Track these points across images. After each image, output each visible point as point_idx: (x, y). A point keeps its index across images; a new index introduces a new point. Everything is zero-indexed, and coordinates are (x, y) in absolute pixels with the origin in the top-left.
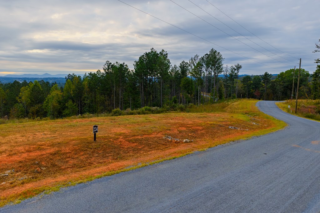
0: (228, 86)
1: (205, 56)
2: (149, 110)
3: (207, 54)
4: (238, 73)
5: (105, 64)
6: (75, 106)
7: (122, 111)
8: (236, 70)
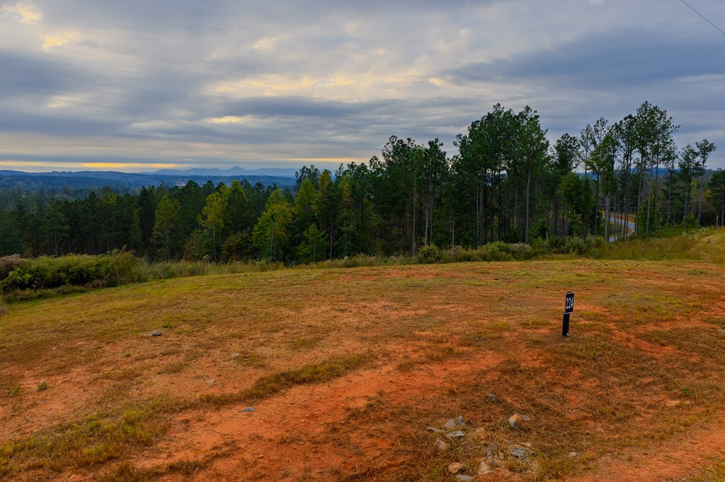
0: (675, 194)
1: (624, 121)
2: (507, 251)
3: (630, 117)
4: (704, 162)
5: (388, 144)
6: (323, 236)
7: (444, 252)
8: (697, 154)
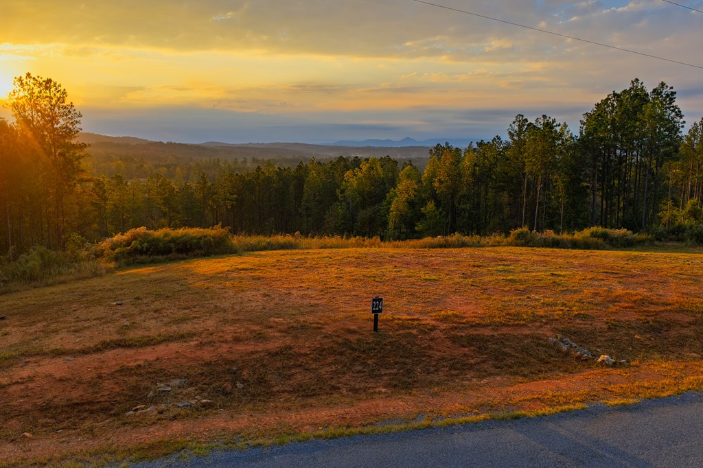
2: (604, 236)
5: (514, 122)
